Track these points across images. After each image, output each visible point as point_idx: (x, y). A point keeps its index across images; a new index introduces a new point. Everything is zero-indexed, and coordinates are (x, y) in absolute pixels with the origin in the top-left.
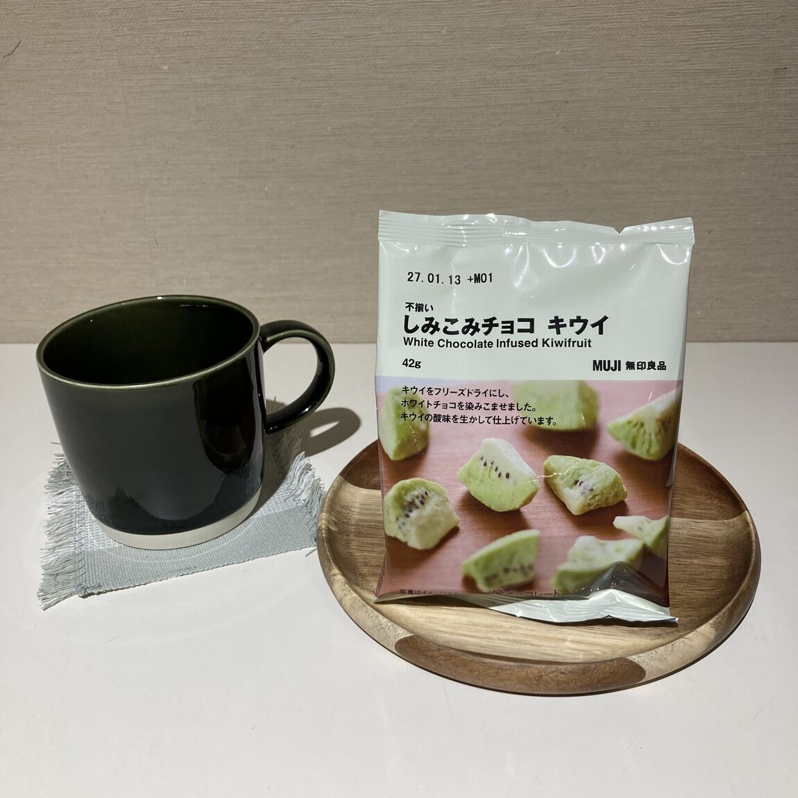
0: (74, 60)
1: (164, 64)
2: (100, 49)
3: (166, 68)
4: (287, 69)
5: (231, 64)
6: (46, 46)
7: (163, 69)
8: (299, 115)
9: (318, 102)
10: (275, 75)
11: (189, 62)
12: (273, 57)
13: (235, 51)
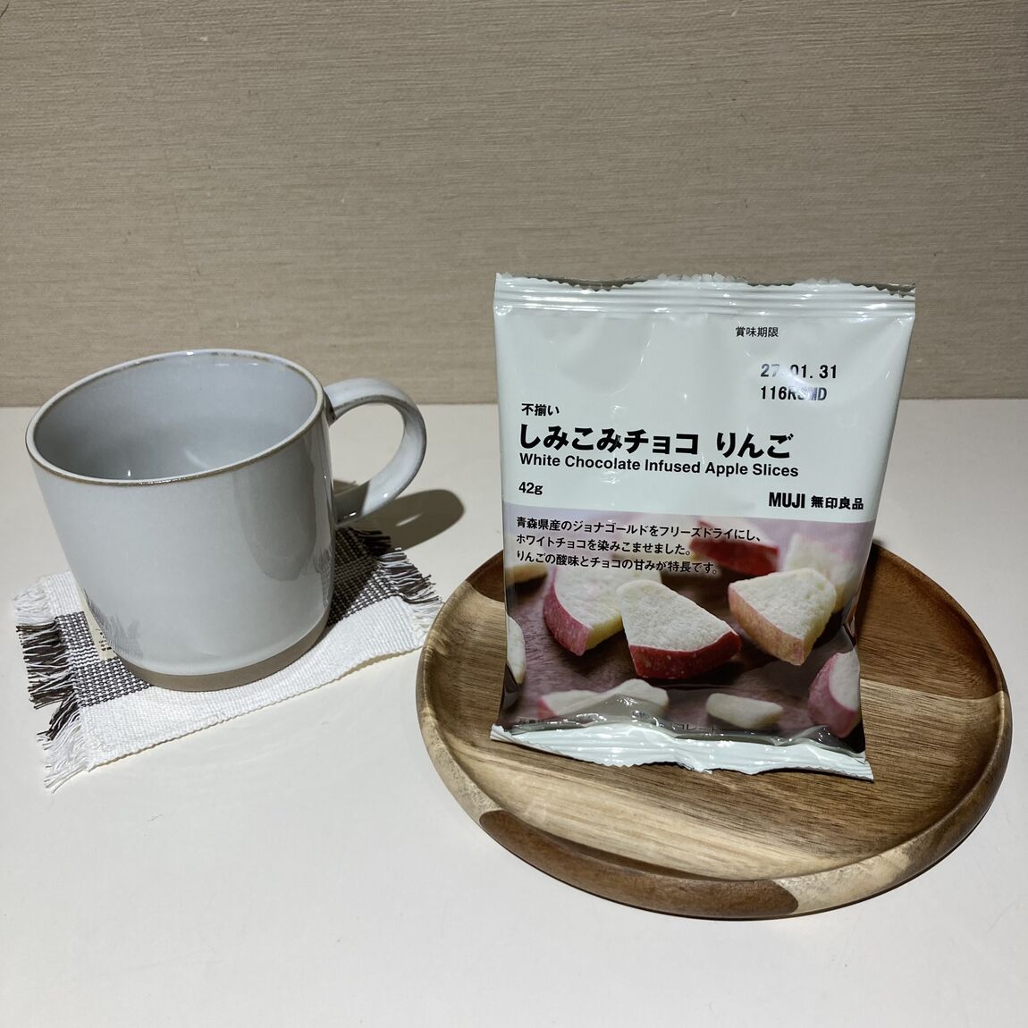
0: (80, 29)
1: (203, 34)
2: (116, 13)
3: (205, 39)
4: (368, 40)
5: (293, 34)
6: (42, 10)
7: (201, 41)
8: (385, 102)
9: (412, 84)
10: (353, 48)
11: (237, 31)
12: (349, 23)
13: (297, 15)
